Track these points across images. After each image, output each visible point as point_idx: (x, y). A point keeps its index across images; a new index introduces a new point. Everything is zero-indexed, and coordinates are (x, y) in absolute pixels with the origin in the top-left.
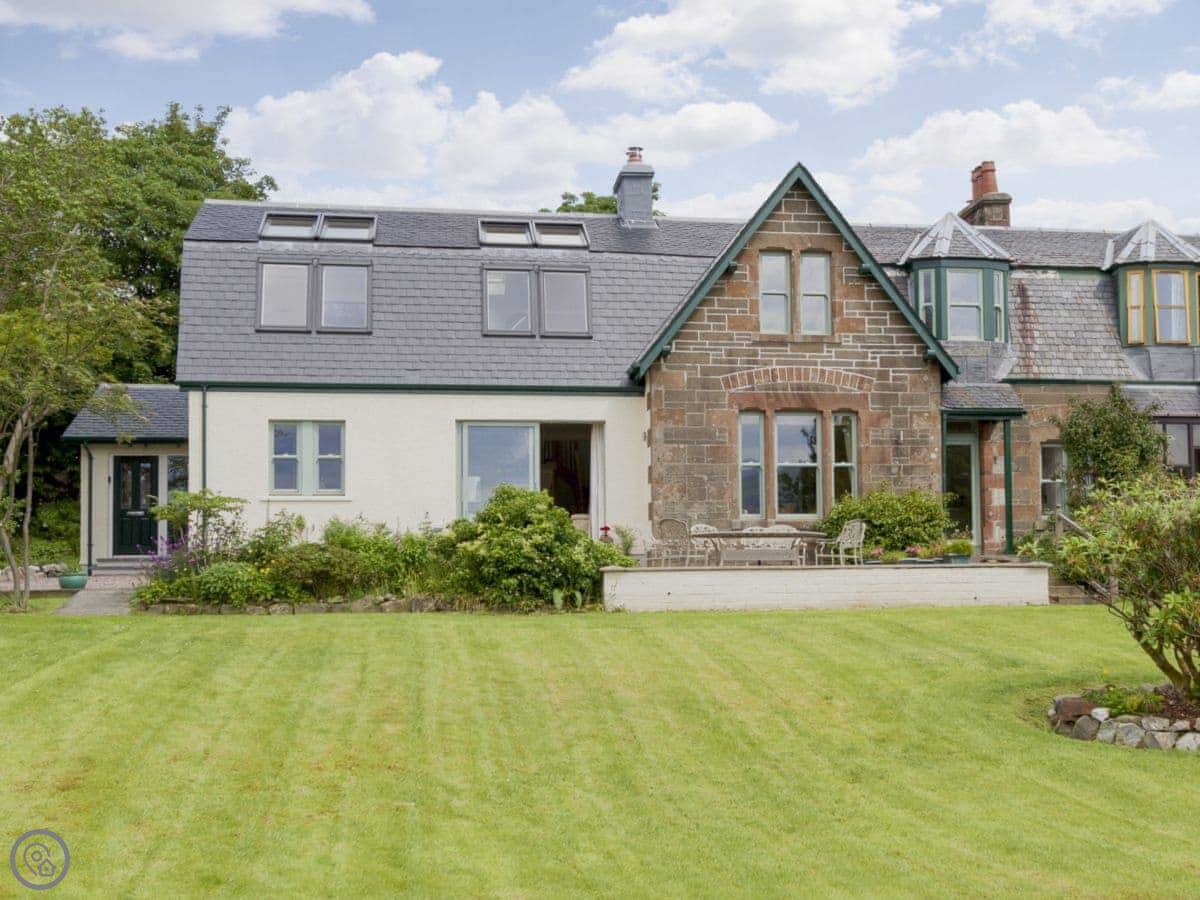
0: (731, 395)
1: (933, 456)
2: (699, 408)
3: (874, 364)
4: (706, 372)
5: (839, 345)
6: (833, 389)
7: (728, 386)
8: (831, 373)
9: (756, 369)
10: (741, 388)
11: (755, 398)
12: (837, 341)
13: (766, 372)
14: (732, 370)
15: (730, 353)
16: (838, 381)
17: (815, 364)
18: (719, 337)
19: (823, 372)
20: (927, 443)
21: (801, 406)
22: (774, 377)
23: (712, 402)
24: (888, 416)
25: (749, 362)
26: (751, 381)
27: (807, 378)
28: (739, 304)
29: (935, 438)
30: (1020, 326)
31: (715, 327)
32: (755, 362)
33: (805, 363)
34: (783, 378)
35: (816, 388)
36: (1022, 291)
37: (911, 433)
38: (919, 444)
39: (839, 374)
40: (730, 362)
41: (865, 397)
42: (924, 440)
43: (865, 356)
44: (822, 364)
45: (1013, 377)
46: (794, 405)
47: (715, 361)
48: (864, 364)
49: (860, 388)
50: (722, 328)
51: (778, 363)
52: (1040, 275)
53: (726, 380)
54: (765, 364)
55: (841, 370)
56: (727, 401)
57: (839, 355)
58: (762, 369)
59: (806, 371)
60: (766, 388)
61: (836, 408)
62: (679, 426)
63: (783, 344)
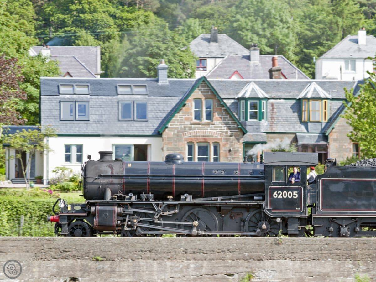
0: (185, 138)
2: (176, 142)
3: (224, 130)
4: (178, 132)
5: (214, 124)
6: (213, 136)
7: (184, 136)
8: (212, 132)
9: (191, 131)
10: (187, 136)
11: (191, 139)
14: (185, 131)
15: (185, 127)
16: (214, 134)
17: (208, 129)
18: (182, 122)
20: (238, 151)
21: (204, 141)
22: (197, 133)
23: (180, 140)
24: (228, 144)
26: (190, 135)
27: (205, 133)
28: (188, 113)
29: (241, 150)
30: (271, 116)
31: (181, 120)
32: (191, 129)
33: (205, 129)
34: (199, 133)
35: (208, 136)
36: (272, 105)
37: (234, 148)
38: (236, 151)
39: (214, 132)
40: (185, 129)
41: (221, 138)
43: (221, 127)
44: (210, 129)
45: (267, 131)
46: (202, 141)
47: (181, 129)
48: (221, 130)
49: (220, 136)
50: (183, 120)
51: (198, 129)
52: (278, 101)
53: (183, 134)
54: (194, 129)
56: (183, 140)
57: (214, 127)
58: (193, 131)
59: (205, 131)
60: (194, 136)
61: (214, 141)
62: (171, 146)
63: (199, 124)
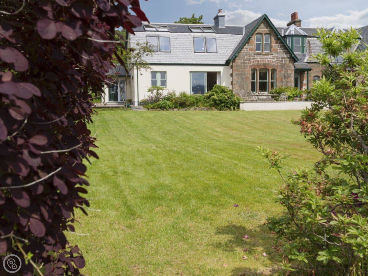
0: (250, 66)
1: (292, 79)
2: (243, 69)
3: (280, 59)
4: (244, 60)
5: (272, 54)
6: (271, 64)
7: (249, 64)
8: (271, 61)
9: (255, 60)
10: (251, 64)
11: (255, 66)
12: (272, 53)
13: (257, 61)
14: (250, 60)
15: (249, 56)
16: (272, 62)
17: (267, 59)
18: (247, 53)
19: (269, 60)
20: (291, 76)
21: (264, 68)
22: (259, 62)
23: (245, 67)
24: (283, 70)
25: (253, 58)
26: (254, 63)
27: (266, 62)
28: (252, 45)
29: (293, 75)
30: (308, 50)
31: (246, 51)
32: (255, 58)
33: (266, 59)
34: (261, 62)
35: (268, 64)
36: (309, 42)
37: (288, 74)
38: (289, 76)
39: (272, 61)
40: (250, 58)
41: (278, 66)
42: (290, 76)
43: (278, 57)
44: (269, 59)
45: (308, 61)
46: (263, 68)
47: (246, 58)
48: (278, 59)
49: (277, 64)
50: (248, 51)
51: (260, 58)
52: (313, 39)
53: (248, 62)
54: (257, 59)
55: (273, 60)
56: (249, 67)
57: (272, 57)
58: (256, 60)
59: (266, 60)
60: (257, 64)
61: (272, 68)
62: (239, 72)
63: (261, 54)
